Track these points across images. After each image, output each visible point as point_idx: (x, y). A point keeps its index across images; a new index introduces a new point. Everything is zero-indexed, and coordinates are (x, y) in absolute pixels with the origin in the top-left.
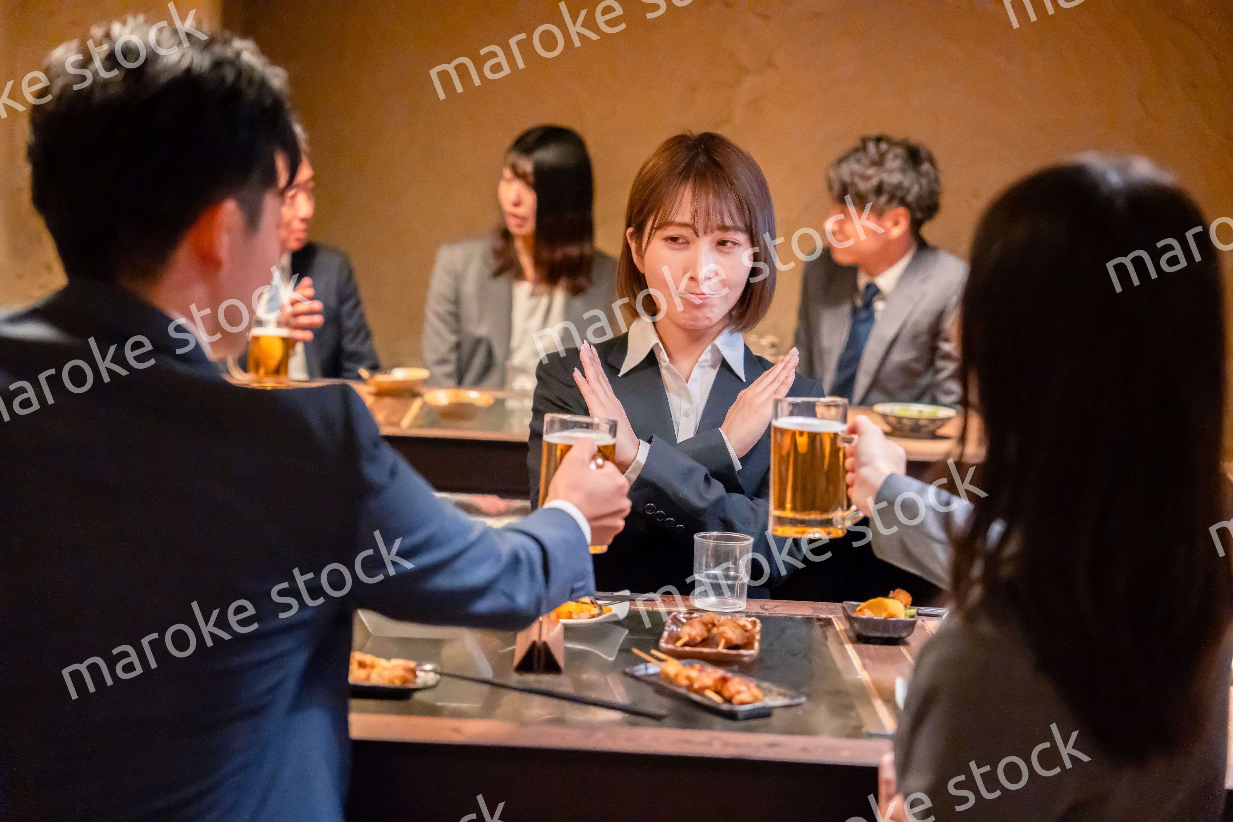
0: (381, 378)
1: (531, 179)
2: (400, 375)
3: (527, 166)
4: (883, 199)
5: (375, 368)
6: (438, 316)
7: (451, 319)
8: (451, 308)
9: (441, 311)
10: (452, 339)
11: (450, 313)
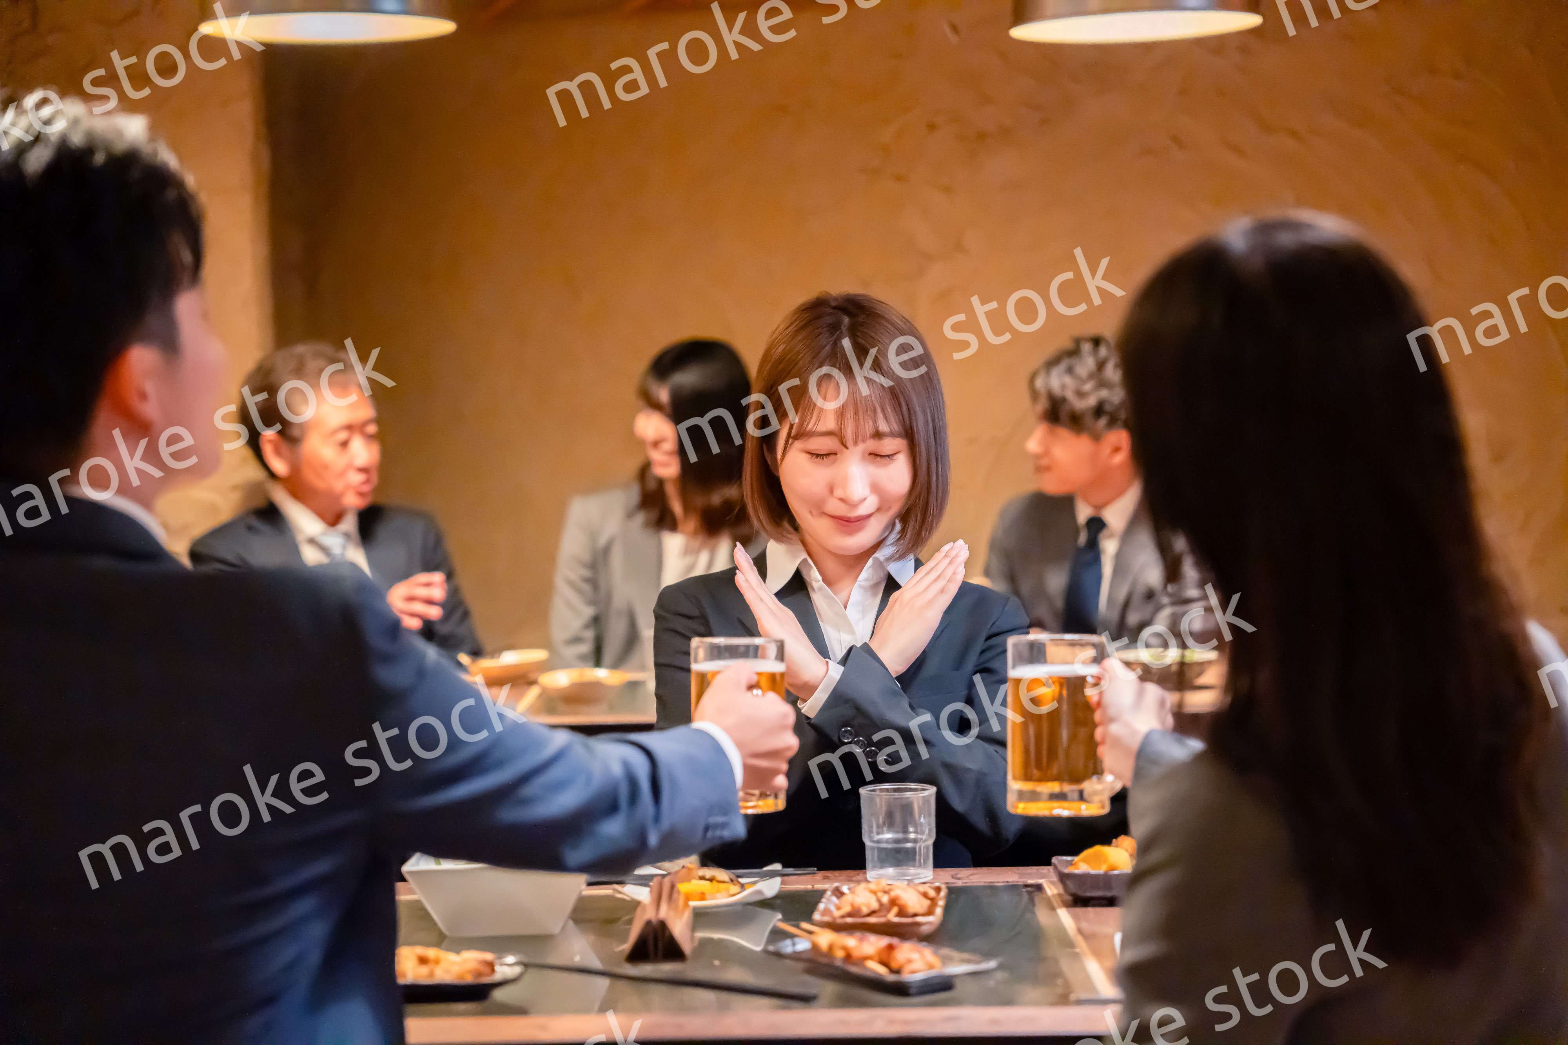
0: (486, 663)
1: (668, 409)
2: (510, 658)
3: (663, 395)
4: (1103, 422)
5: (476, 653)
6: (571, 583)
7: (587, 588)
8: (586, 573)
9: (573, 576)
10: (588, 612)
11: (587, 580)
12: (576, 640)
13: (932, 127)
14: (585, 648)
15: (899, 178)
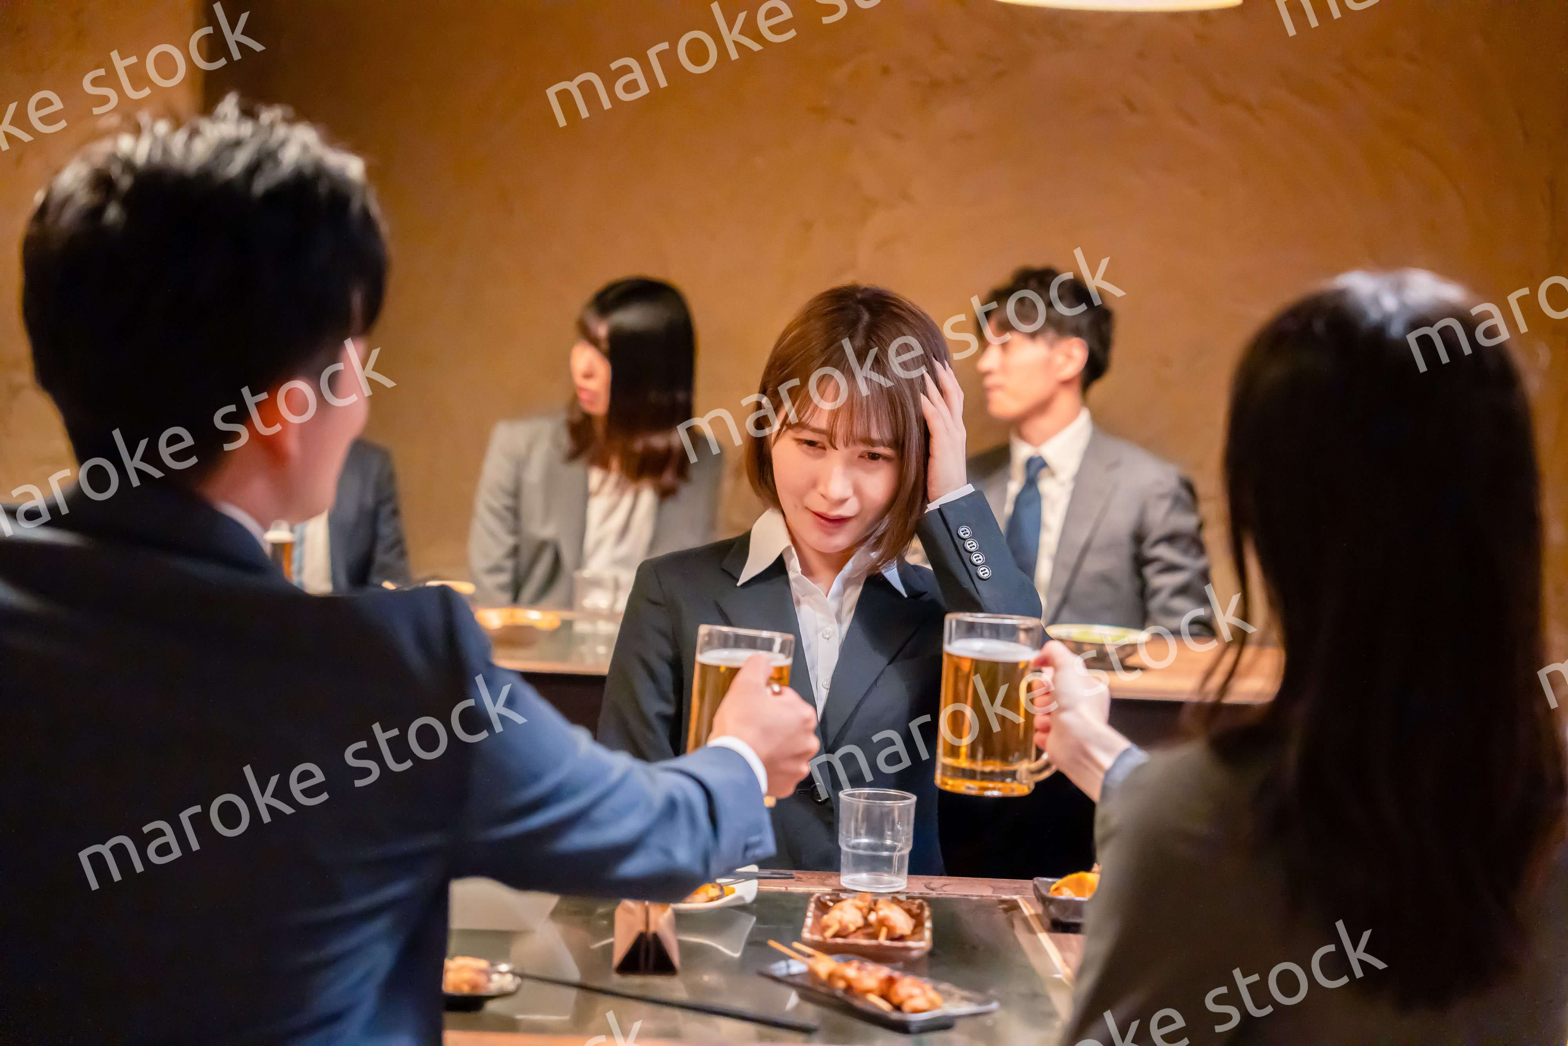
3: (602, 330)
6: (492, 511)
7: (508, 515)
8: (508, 501)
9: (496, 504)
10: (509, 541)
11: (508, 508)
12: (496, 569)
13: (886, 71)
14: (504, 578)
15: (851, 121)
